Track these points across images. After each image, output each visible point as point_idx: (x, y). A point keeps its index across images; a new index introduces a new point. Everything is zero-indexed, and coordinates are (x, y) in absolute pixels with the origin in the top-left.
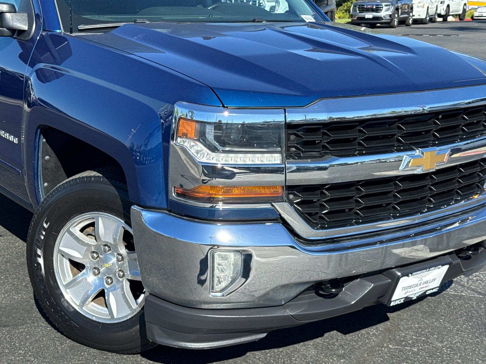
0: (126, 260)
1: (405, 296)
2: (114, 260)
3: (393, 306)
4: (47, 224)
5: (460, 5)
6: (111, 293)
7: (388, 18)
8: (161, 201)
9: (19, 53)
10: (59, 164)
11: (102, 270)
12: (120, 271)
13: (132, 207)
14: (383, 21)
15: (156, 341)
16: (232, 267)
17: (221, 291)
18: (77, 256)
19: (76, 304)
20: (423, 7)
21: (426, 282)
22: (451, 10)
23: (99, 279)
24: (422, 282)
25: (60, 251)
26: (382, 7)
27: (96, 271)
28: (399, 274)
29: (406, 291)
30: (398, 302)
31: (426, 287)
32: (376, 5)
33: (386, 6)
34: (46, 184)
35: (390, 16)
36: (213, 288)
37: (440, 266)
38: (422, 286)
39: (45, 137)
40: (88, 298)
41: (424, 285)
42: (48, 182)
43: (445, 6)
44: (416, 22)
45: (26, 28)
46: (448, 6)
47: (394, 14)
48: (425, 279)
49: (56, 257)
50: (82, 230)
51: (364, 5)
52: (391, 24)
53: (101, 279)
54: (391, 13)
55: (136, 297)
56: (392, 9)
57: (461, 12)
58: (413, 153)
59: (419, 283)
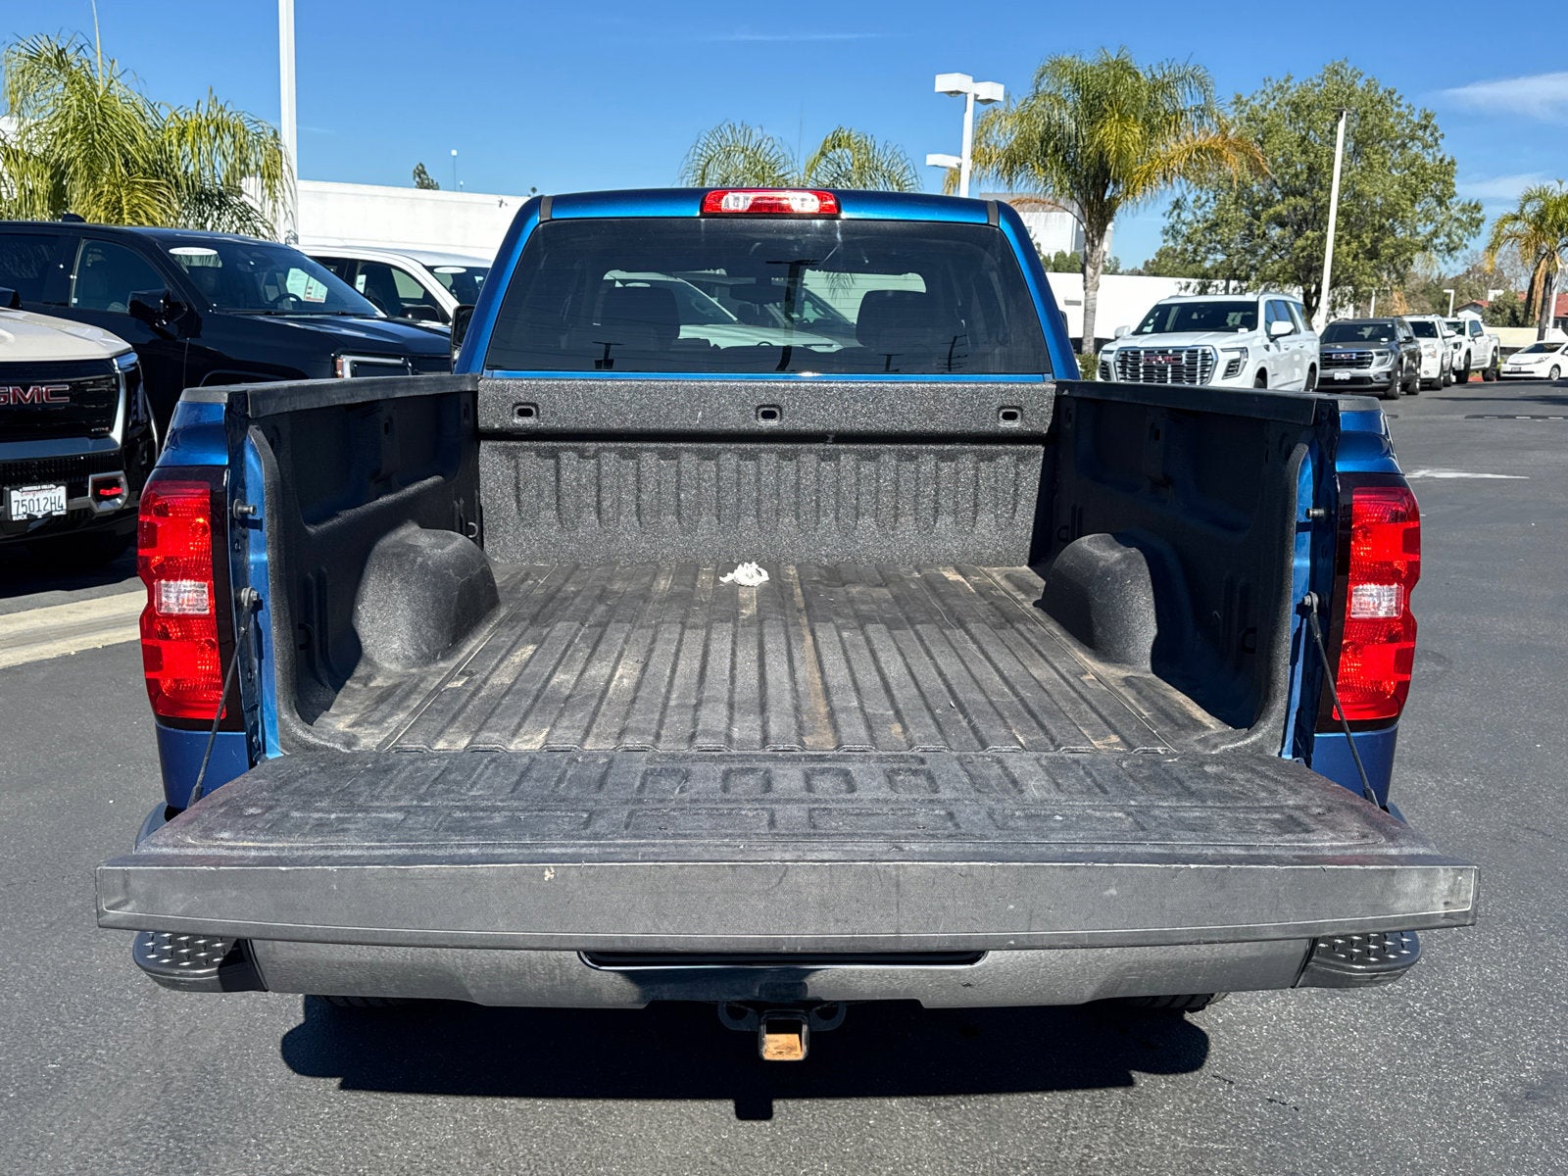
5: (1486, 350)
7: (1385, 379)
14: (1374, 385)
20: (1434, 357)
22: (1473, 360)
26: (1372, 358)
32: (1358, 353)
33: (1379, 354)
35: (1389, 374)
43: (1462, 353)
44: (1429, 385)
46: (1468, 353)
47: (1395, 371)
51: (1331, 354)
52: (1389, 392)
54: (1389, 370)
56: (1391, 360)
57: (1487, 365)
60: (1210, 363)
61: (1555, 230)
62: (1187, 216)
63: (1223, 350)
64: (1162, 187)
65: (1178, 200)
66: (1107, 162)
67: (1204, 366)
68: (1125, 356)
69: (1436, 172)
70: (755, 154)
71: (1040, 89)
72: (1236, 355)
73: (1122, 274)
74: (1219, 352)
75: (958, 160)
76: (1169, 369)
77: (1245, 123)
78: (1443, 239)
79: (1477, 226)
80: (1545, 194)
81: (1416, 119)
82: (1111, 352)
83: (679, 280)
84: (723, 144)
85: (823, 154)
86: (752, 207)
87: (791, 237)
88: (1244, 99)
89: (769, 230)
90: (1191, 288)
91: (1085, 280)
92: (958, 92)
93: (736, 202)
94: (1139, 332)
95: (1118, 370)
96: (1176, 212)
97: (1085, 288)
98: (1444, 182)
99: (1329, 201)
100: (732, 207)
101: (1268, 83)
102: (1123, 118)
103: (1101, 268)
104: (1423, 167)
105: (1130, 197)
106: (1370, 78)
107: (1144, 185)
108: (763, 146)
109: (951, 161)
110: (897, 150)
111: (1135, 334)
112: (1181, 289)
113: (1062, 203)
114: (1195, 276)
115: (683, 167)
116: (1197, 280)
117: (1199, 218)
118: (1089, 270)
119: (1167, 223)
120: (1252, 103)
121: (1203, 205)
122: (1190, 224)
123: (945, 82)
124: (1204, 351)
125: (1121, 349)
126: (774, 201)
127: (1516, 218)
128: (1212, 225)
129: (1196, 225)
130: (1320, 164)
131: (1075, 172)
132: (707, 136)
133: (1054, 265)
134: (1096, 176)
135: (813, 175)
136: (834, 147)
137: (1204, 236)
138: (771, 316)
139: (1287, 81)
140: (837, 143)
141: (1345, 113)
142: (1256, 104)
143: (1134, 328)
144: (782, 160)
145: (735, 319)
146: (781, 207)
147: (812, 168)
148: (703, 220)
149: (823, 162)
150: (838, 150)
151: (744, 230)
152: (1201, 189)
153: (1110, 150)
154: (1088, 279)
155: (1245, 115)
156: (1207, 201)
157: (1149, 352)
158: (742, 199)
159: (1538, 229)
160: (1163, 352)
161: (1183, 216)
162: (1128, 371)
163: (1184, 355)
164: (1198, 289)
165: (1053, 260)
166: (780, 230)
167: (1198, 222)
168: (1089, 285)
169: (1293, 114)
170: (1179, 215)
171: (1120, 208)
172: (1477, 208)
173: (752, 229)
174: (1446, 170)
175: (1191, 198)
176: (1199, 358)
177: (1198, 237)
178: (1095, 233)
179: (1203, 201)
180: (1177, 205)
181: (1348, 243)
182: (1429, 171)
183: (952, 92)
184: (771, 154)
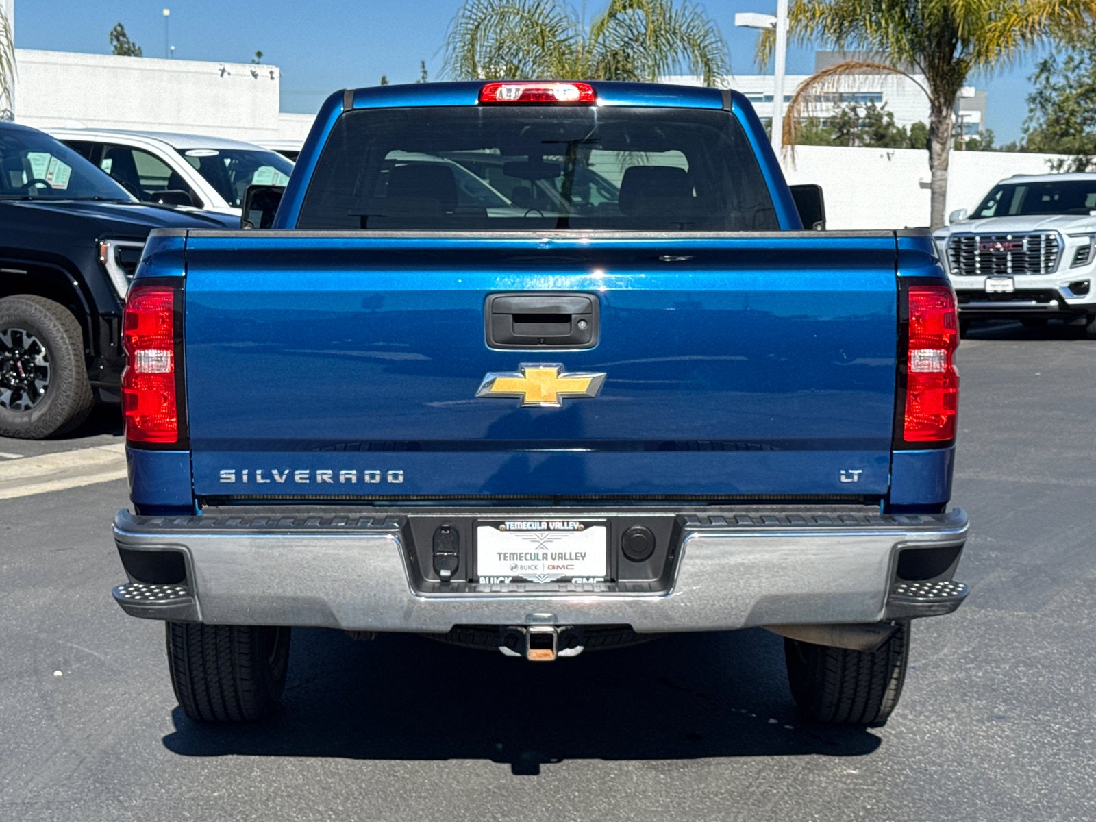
60: (1055, 250)
62: (1059, 81)
63: (1070, 235)
64: (1022, 48)
65: (1046, 62)
66: (954, 20)
67: (1048, 254)
68: (958, 242)
70: (533, 16)
72: (1085, 241)
73: (995, 151)
74: (1066, 238)
75: (773, 20)
76: (1009, 257)
82: (942, 238)
83: (446, 160)
85: (612, 15)
86: (522, 96)
87: (555, 121)
89: (537, 116)
90: (1065, 167)
91: (931, 158)
93: (509, 93)
94: (977, 215)
95: (951, 259)
96: (1043, 76)
97: (931, 167)
100: (506, 97)
103: (951, 142)
105: (982, 59)
107: (998, 45)
108: (542, 6)
109: (765, 21)
111: (973, 217)
112: (1052, 167)
113: (900, 67)
114: (1068, 151)
115: (449, 31)
116: (1072, 157)
117: (1072, 83)
118: (936, 146)
119: (1033, 90)
121: (1077, 67)
122: (1063, 89)
124: (1048, 236)
125: (954, 235)
126: (540, 92)
128: (1088, 91)
129: (1068, 91)
131: (915, 32)
133: (910, 139)
134: (940, 36)
135: (600, 40)
136: (624, 8)
137: (1078, 104)
138: (549, 198)
143: (971, 212)
144: (564, 23)
145: (509, 202)
146: (548, 96)
147: (600, 29)
148: (480, 108)
149: (612, 24)
150: (629, 11)
151: (516, 115)
152: (1074, 47)
153: (956, 7)
154: (935, 156)
156: (1082, 62)
157: (986, 238)
158: (514, 91)
160: (1001, 238)
161: (1053, 80)
162: (962, 259)
163: (1025, 241)
164: (1074, 168)
165: (909, 133)
166: (546, 116)
167: (1071, 87)
168: (936, 163)
170: (1047, 79)
171: (970, 72)
173: (523, 115)
175: (1061, 59)
176: (1043, 245)
177: (1071, 105)
178: (942, 100)
179: (1076, 62)
180: (1045, 67)
184: (552, 15)
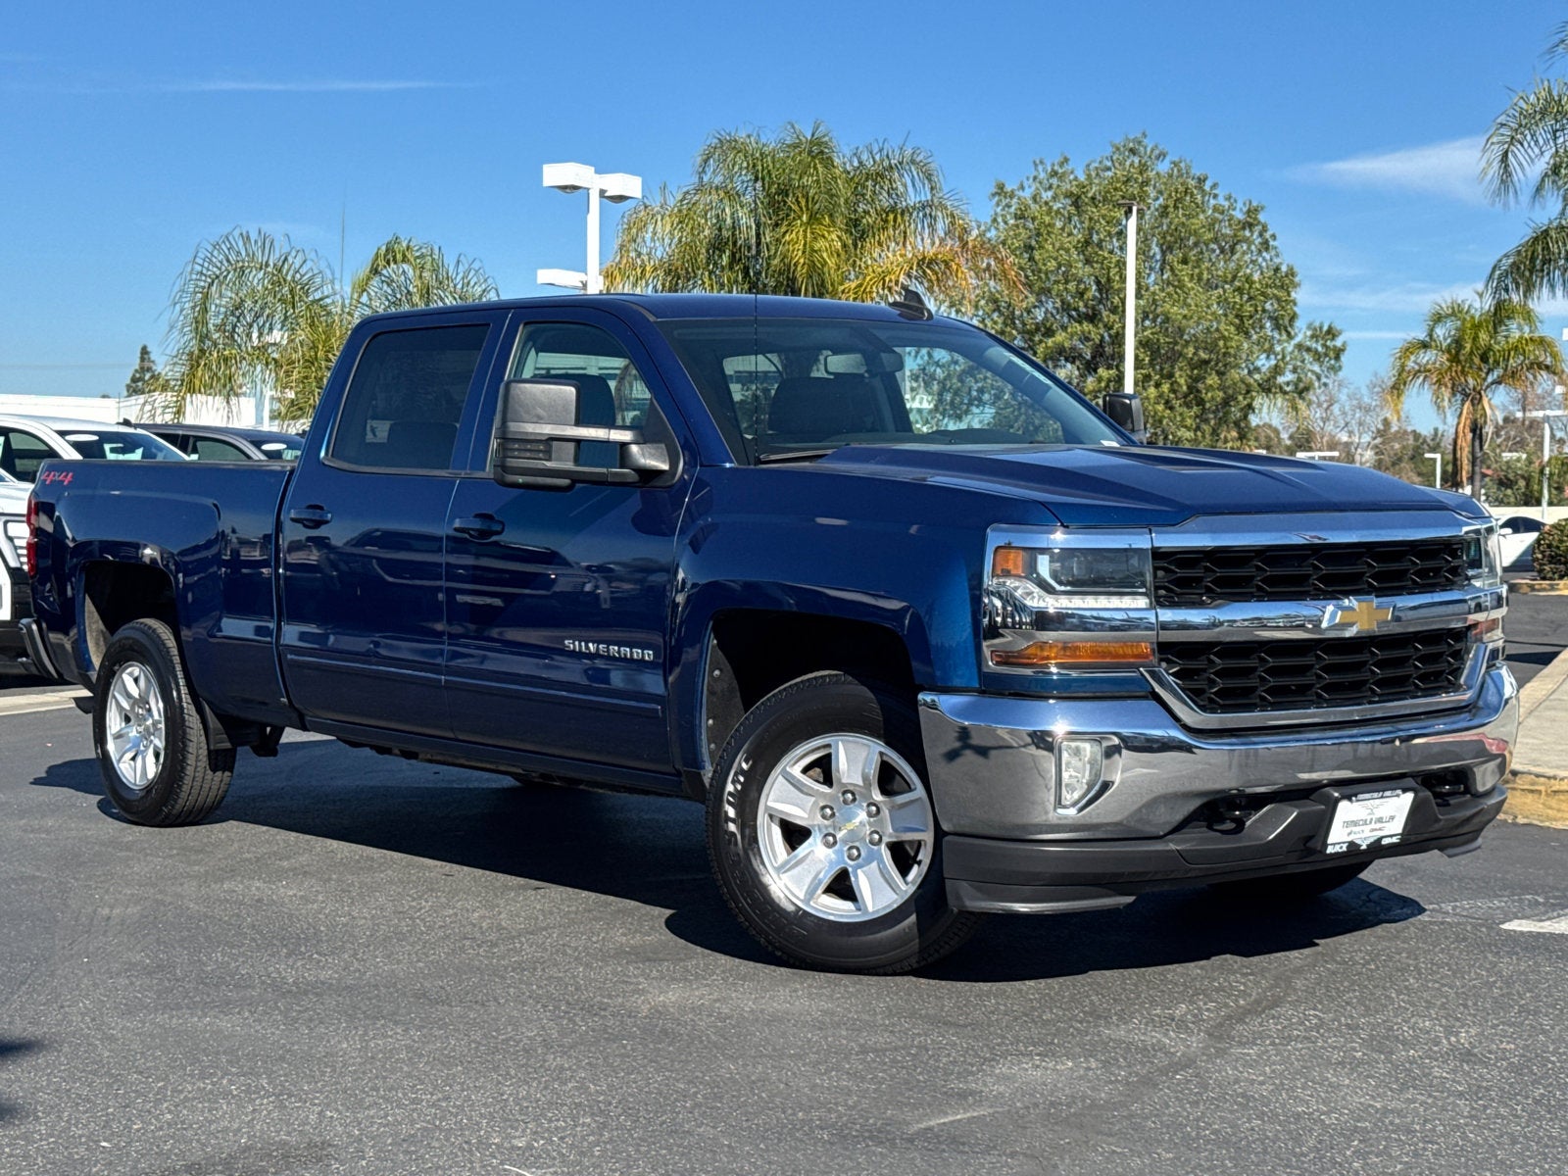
0: (885, 812)
1: (1349, 839)
2: (862, 816)
3: (1331, 854)
4: (747, 763)
6: (859, 871)
8: (966, 676)
9: (632, 515)
10: (735, 683)
11: (839, 836)
12: (872, 833)
13: (921, 697)
15: (965, 907)
16: (1088, 766)
17: (1074, 805)
18: (799, 815)
19: (798, 898)
21: (1380, 820)
23: (835, 852)
24: (1374, 817)
25: (767, 808)
27: (830, 841)
28: (1336, 794)
29: (1349, 830)
30: (1337, 849)
31: (1380, 829)
34: (711, 722)
36: (1060, 803)
37: (1399, 792)
38: (1373, 826)
39: (716, 637)
40: (816, 889)
41: (1378, 826)
42: (714, 718)
45: (665, 467)
48: (1378, 814)
49: (762, 818)
50: (805, 771)
53: (839, 853)
55: (904, 872)
58: (1340, 602)
59: (1369, 818)
61: (1477, 360)
69: (1267, 286)
70: (280, 271)
71: (706, 179)
75: (582, 277)
77: (1012, 222)
78: (1289, 377)
79: (1337, 358)
80: (1460, 312)
81: (1239, 215)
84: (233, 257)
85: (375, 271)
88: (1008, 188)
92: (575, 188)
98: (1278, 299)
99: (1124, 327)
101: (1040, 168)
102: (814, 218)
104: (1248, 279)
106: (1176, 159)
108: (290, 260)
110: (476, 265)
115: (176, 288)
120: (1021, 193)
123: (555, 174)
127: (1425, 345)
130: (1109, 280)
132: (210, 248)
135: (364, 300)
139: (1061, 165)
140: (391, 254)
141: (1135, 209)
142: (1027, 194)
144: (318, 280)
147: (363, 288)
149: (375, 281)
153: (798, 263)
155: (1012, 210)
159: (1455, 359)
169: (1072, 210)
172: (1332, 333)
174: (1284, 281)
181: (1157, 385)
182: (1258, 286)
183: (564, 188)
184: (302, 271)
